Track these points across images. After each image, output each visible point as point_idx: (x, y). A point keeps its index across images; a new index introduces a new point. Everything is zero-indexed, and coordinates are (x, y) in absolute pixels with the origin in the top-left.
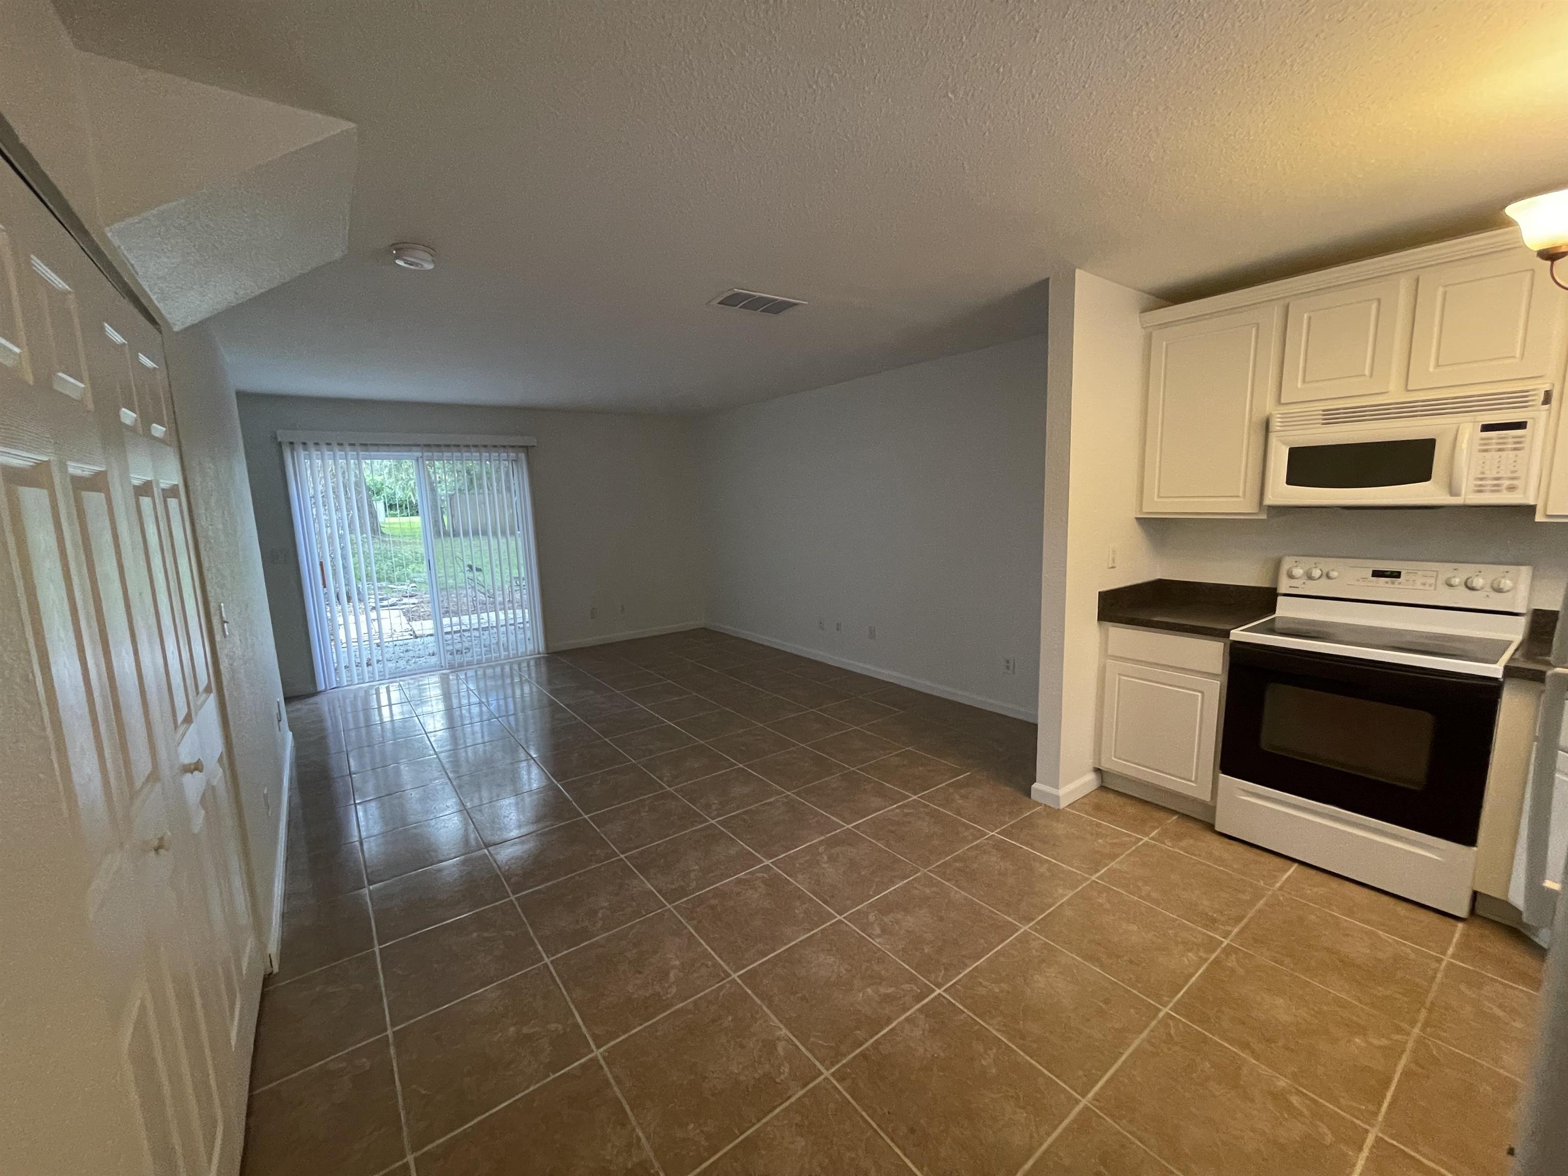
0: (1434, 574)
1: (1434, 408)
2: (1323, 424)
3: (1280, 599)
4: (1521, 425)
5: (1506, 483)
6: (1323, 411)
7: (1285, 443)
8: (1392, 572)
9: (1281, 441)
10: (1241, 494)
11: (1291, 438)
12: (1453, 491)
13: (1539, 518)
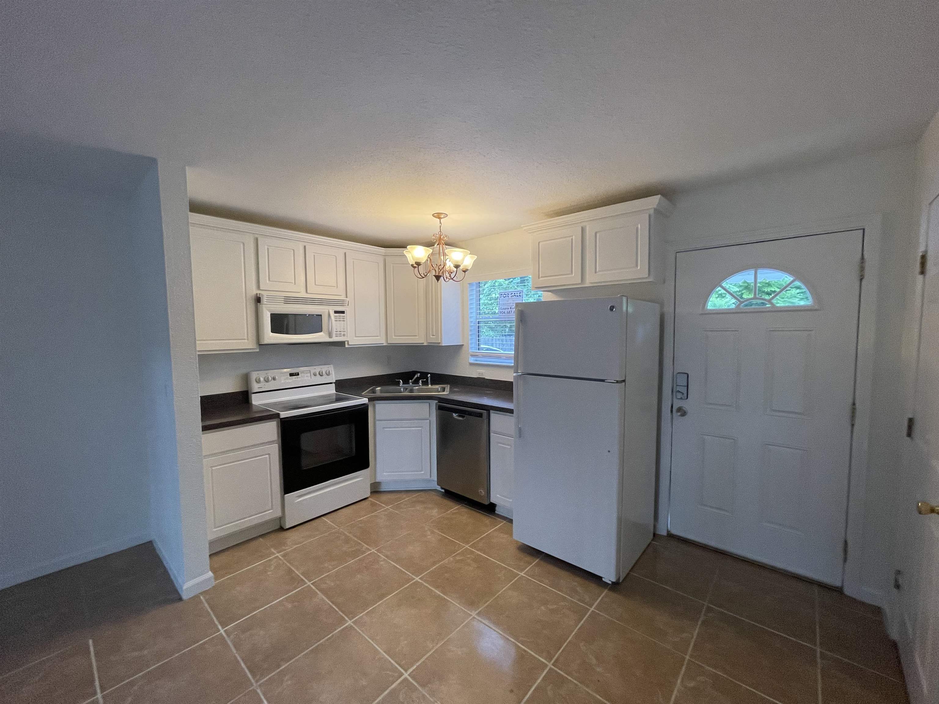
0: (309, 372)
1: (321, 302)
2: (285, 303)
3: (253, 396)
4: (343, 312)
5: (343, 333)
6: (285, 297)
7: (269, 311)
8: (296, 373)
9: (267, 309)
10: (246, 338)
11: (271, 308)
12: (330, 336)
13: (347, 346)
